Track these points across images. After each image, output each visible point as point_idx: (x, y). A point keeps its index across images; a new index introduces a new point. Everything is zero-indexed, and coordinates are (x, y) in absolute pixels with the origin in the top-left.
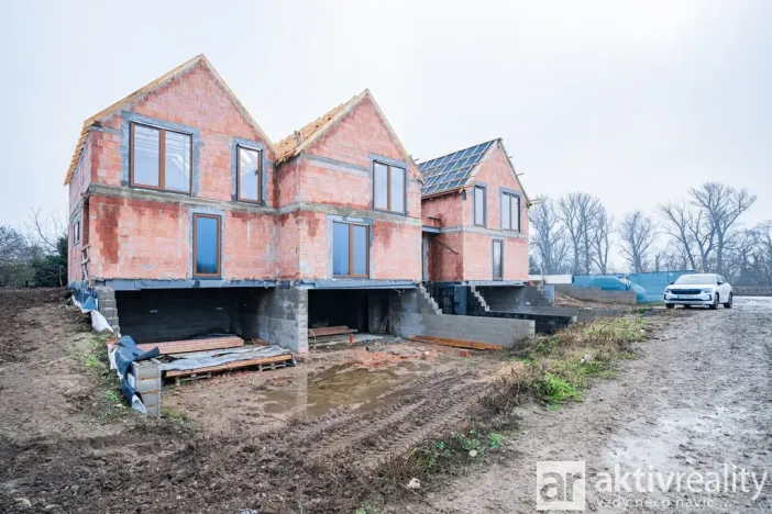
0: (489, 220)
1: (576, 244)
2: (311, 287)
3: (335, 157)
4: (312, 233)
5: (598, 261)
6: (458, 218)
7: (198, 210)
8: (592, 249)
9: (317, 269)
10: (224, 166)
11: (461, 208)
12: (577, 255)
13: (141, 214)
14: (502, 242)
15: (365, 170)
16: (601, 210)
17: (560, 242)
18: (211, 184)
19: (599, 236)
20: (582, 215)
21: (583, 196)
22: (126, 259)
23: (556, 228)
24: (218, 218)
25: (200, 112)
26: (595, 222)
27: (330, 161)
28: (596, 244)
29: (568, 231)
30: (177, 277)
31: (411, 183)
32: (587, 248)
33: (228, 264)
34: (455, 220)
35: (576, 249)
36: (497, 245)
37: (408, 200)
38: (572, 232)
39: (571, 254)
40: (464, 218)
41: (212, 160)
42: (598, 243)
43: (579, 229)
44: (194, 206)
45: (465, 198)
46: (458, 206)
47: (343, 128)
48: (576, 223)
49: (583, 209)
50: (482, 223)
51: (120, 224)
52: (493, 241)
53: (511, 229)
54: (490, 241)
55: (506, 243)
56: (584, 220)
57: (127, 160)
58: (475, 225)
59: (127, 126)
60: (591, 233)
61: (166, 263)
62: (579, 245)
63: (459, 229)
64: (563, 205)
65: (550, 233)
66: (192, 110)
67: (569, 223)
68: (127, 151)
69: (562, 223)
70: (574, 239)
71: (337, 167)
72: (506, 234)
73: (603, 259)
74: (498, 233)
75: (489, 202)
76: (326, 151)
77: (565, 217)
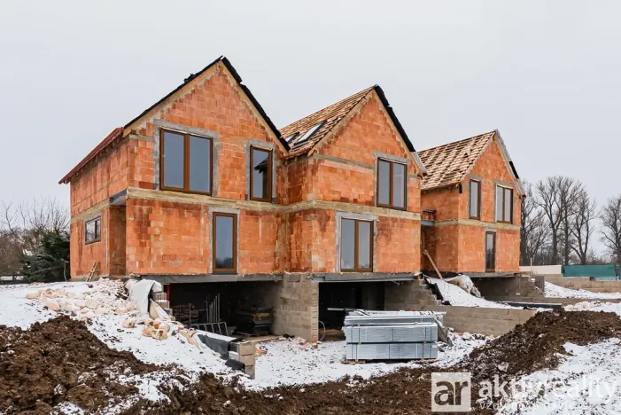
0: (483, 212)
1: (555, 231)
2: (321, 281)
3: (344, 156)
4: (323, 229)
5: (578, 249)
6: (454, 211)
7: (217, 210)
8: (572, 237)
9: (327, 263)
10: (239, 167)
11: (457, 203)
12: (555, 243)
13: (169, 214)
14: (494, 234)
15: (370, 168)
16: (583, 195)
17: (537, 230)
18: (227, 184)
19: (580, 222)
20: (563, 200)
21: (563, 181)
22: (158, 257)
23: (533, 215)
24: (234, 216)
25: (218, 117)
26: (576, 207)
27: (339, 160)
28: (576, 231)
29: (546, 218)
30: (199, 273)
31: (411, 179)
32: (567, 235)
33: (242, 259)
34: (450, 212)
35: (555, 237)
36: (490, 237)
37: (409, 195)
38: (551, 218)
39: (549, 241)
40: (460, 211)
41: (229, 162)
42: (579, 230)
43: (559, 215)
44: (213, 206)
45: (461, 192)
46: (453, 199)
47: (351, 127)
48: (555, 208)
49: (564, 194)
50: (476, 215)
51: (152, 224)
52: (487, 233)
53: (503, 222)
54: (484, 234)
55: (498, 235)
56: (565, 206)
57: (158, 165)
58: (471, 218)
59: (157, 133)
60: (572, 219)
61: (191, 259)
62: (558, 232)
63: (454, 222)
64: (542, 189)
65: (527, 219)
66: (212, 114)
67: (548, 208)
68: (158, 157)
69: (540, 209)
70: (553, 227)
71: (344, 166)
72: (500, 226)
73: (583, 247)
74: (492, 225)
75: (483, 194)
76: (335, 150)
77: (544, 203)
